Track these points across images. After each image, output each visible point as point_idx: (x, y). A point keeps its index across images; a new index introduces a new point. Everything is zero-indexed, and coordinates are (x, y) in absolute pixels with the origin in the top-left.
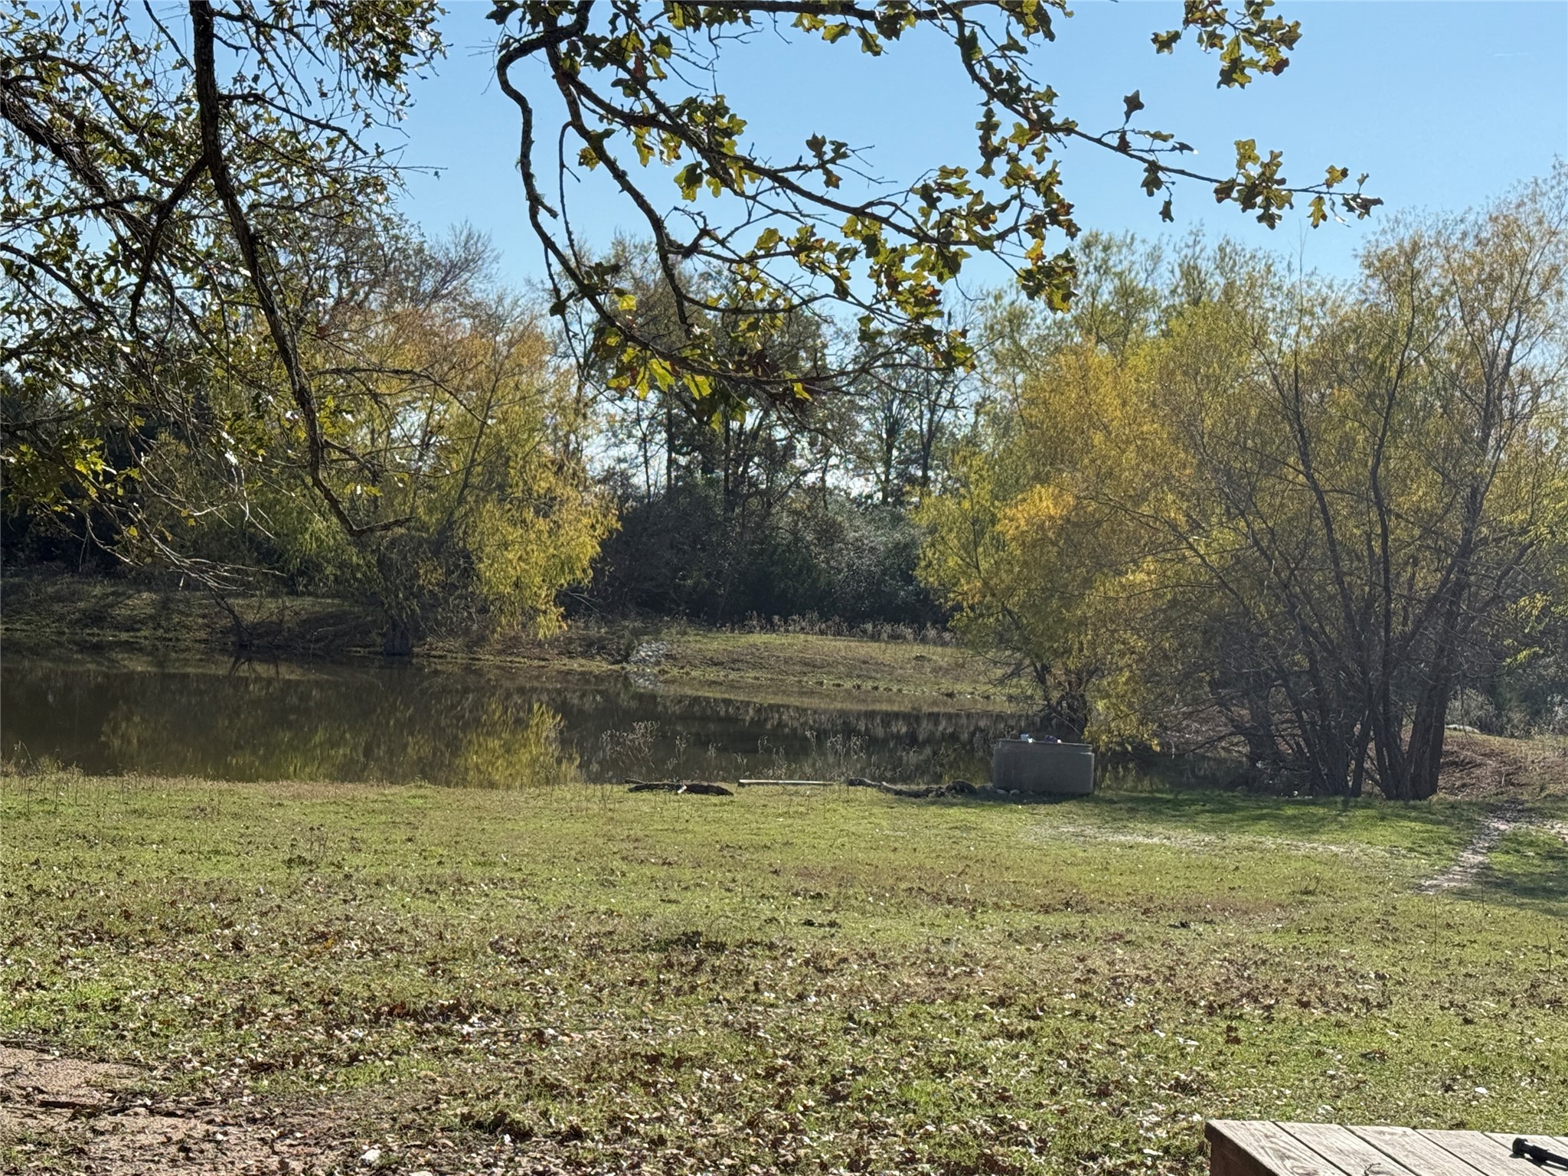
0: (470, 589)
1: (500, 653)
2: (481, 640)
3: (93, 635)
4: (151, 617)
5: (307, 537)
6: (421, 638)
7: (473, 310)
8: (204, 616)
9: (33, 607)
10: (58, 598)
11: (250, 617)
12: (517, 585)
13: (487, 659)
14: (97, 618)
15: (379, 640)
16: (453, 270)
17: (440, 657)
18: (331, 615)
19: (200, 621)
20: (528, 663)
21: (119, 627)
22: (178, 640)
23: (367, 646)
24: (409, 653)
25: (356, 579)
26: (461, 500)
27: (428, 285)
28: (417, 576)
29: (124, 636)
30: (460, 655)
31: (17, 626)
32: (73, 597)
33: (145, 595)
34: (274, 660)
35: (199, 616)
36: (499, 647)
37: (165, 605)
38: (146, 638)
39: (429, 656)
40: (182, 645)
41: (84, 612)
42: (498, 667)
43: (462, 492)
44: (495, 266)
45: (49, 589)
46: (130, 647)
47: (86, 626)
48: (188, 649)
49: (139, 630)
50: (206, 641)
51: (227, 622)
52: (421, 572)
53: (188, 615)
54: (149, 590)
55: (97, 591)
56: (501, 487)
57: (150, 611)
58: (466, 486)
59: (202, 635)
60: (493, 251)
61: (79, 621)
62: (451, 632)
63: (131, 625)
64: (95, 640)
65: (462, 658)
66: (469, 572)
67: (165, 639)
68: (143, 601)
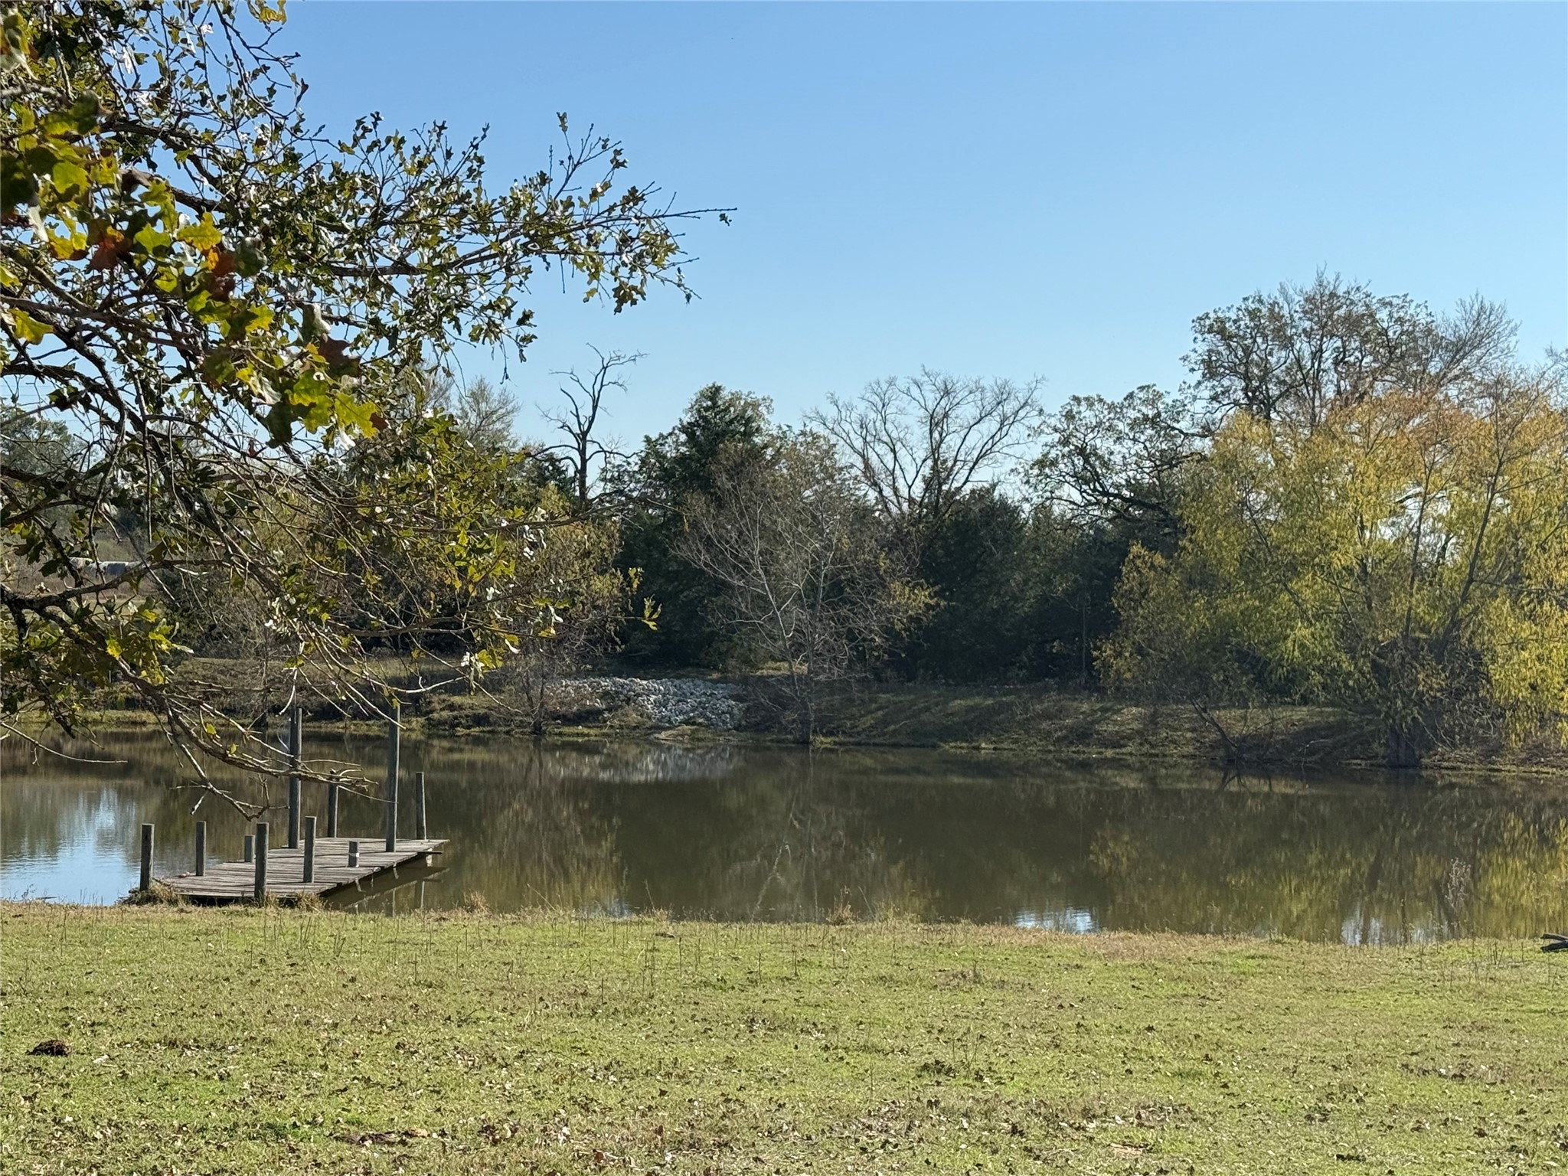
0: (1482, 693)
1: (1523, 762)
2: (1497, 749)
3: (1078, 752)
4: (1139, 732)
5: (1289, 644)
6: (1429, 747)
7: (1494, 389)
8: (1193, 730)
9: (1021, 725)
10: (1046, 716)
11: (1238, 730)
12: (1533, 687)
13: (1508, 770)
14: (1083, 735)
15: (1381, 751)
16: (1459, 349)
17: (1453, 768)
18: (1330, 727)
19: (1189, 735)
20: (1559, 772)
21: (1106, 743)
22: (1165, 756)
23: (1370, 758)
24: (1417, 765)
25: (1347, 686)
26: (1465, 598)
27: (1434, 367)
28: (1415, 682)
29: (1109, 753)
30: (1475, 766)
31: (1005, 745)
32: (1061, 712)
33: (1134, 710)
34: (1268, 776)
35: (1188, 730)
36: (1524, 755)
37: (1153, 720)
38: (1131, 754)
39: (1440, 768)
40: (1172, 761)
41: (1071, 729)
42: (1522, 779)
43: (1467, 589)
44: (1513, 339)
45: (1038, 707)
46: (1118, 764)
47: (1072, 743)
48: (1175, 765)
49: (1125, 746)
50: (1193, 756)
51: (1214, 736)
52: (1421, 676)
53: (1176, 730)
54: (1136, 706)
55: (1085, 707)
56: (1516, 579)
57: (1135, 726)
58: (1471, 581)
59: (1190, 749)
60: (1509, 322)
61: (1065, 737)
62: (1466, 741)
63: (1116, 741)
64: (1082, 757)
65: (1478, 768)
66: (1479, 675)
67: (1151, 755)
68: (1131, 715)
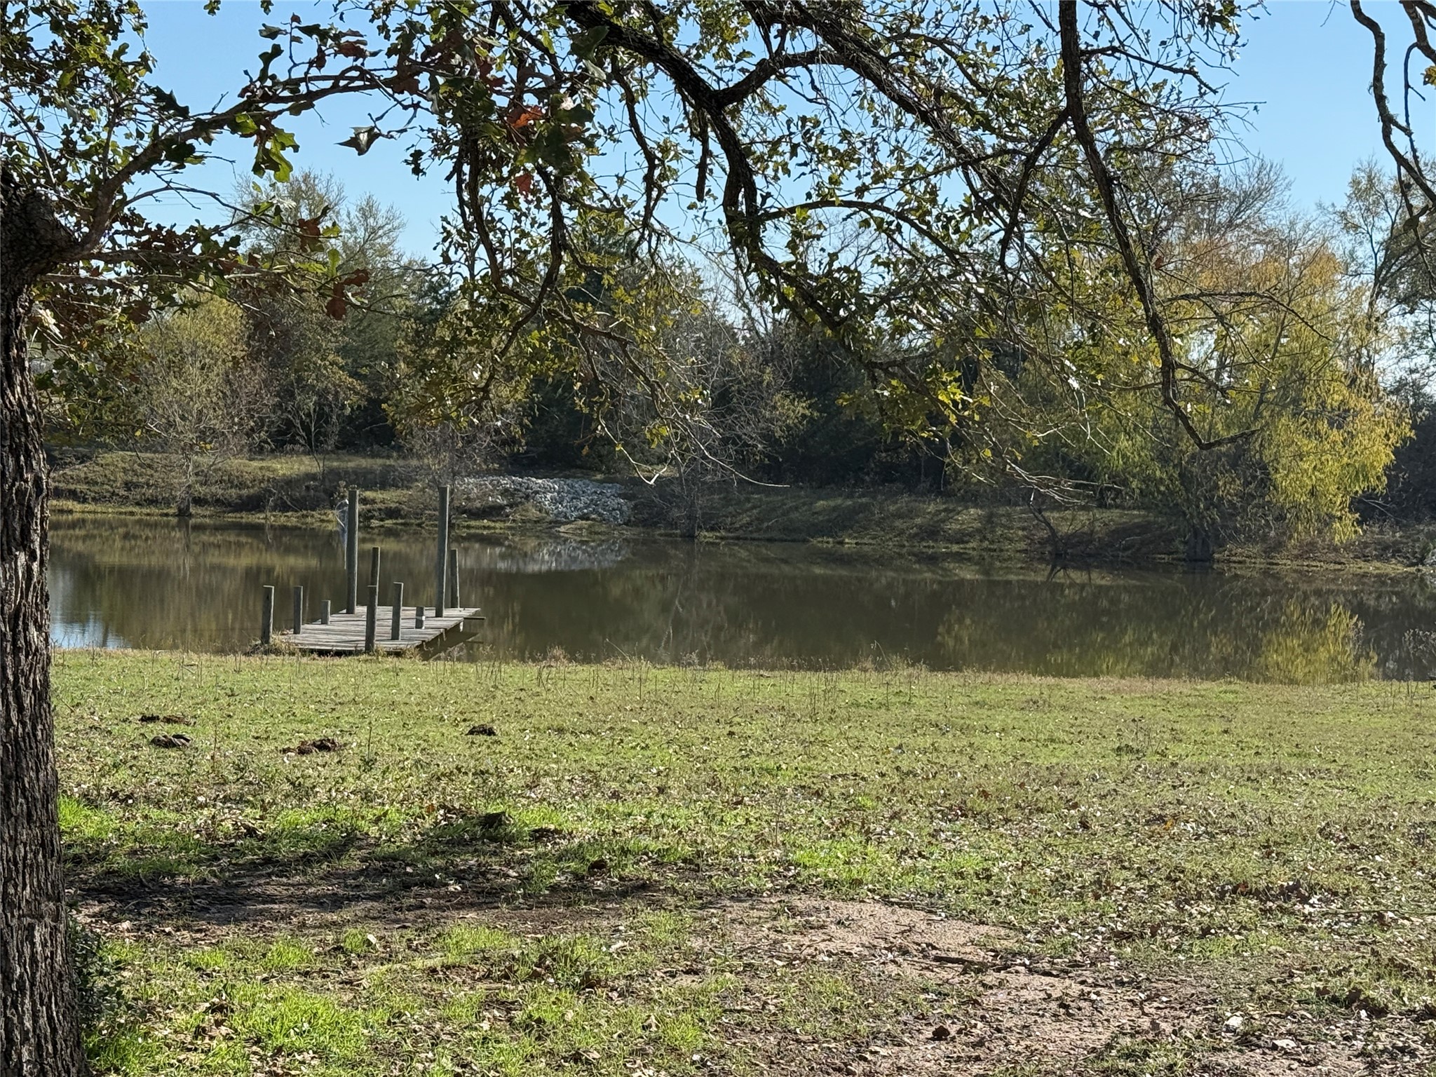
0: (1267, 498)
1: (1297, 557)
2: (1279, 546)
3: (929, 547)
4: (978, 531)
5: (1115, 454)
6: (1221, 545)
7: (1266, 236)
8: (1023, 529)
9: (878, 524)
10: (899, 515)
11: (1065, 529)
12: (1312, 493)
13: (1285, 564)
14: (932, 532)
15: (1181, 547)
16: (1246, 200)
17: (1240, 562)
18: (1137, 526)
19: (1020, 533)
20: (1325, 566)
21: (951, 540)
22: (1001, 550)
23: (1172, 553)
24: (1210, 559)
25: (1159, 492)
26: (1257, 415)
27: (1222, 216)
28: (1217, 487)
29: (955, 548)
30: (1258, 561)
31: (866, 541)
32: (910, 514)
33: (972, 511)
34: (1087, 568)
35: (1019, 528)
36: (1296, 552)
37: (990, 519)
38: (974, 549)
39: (1229, 562)
40: (1006, 554)
41: (920, 527)
42: (1295, 571)
43: (1258, 408)
44: (1287, 193)
45: (892, 508)
46: (960, 558)
47: (923, 539)
48: (1010, 558)
49: (967, 542)
50: (1025, 551)
51: (1045, 534)
52: (1220, 483)
53: (1009, 528)
54: (976, 506)
55: (931, 508)
56: (1295, 402)
57: (977, 525)
58: (1261, 402)
59: (1022, 545)
60: (1284, 179)
61: (916, 535)
62: (1249, 539)
63: (960, 538)
64: (930, 551)
65: (1260, 563)
66: (1266, 482)
67: (990, 550)
68: (970, 516)
